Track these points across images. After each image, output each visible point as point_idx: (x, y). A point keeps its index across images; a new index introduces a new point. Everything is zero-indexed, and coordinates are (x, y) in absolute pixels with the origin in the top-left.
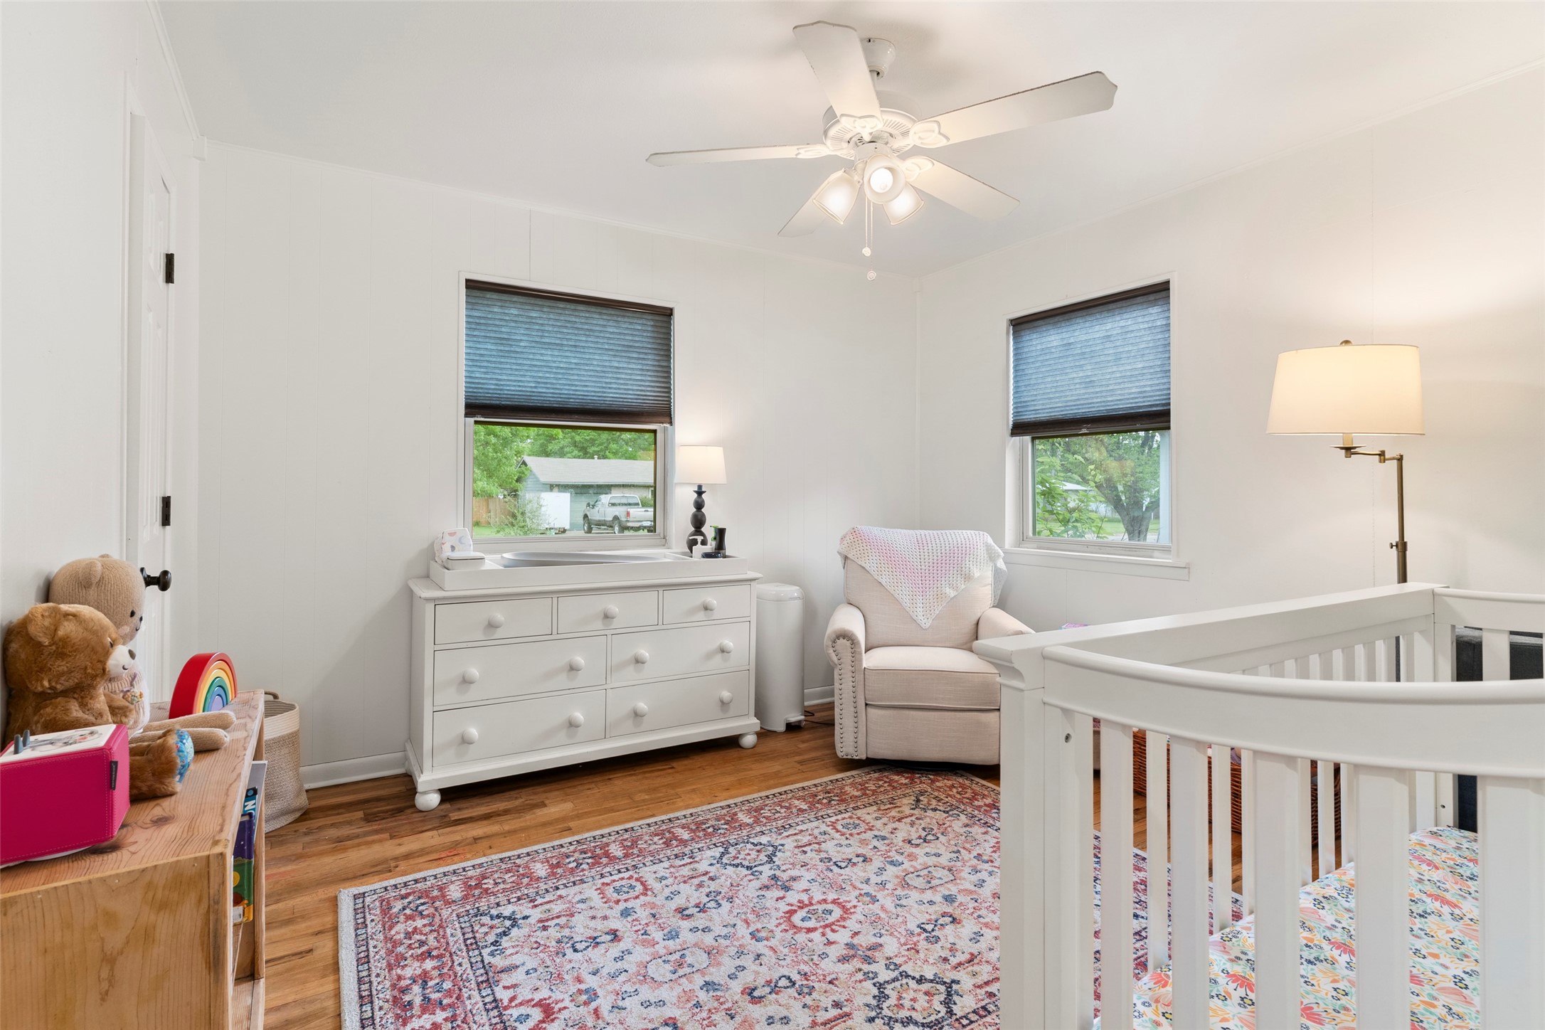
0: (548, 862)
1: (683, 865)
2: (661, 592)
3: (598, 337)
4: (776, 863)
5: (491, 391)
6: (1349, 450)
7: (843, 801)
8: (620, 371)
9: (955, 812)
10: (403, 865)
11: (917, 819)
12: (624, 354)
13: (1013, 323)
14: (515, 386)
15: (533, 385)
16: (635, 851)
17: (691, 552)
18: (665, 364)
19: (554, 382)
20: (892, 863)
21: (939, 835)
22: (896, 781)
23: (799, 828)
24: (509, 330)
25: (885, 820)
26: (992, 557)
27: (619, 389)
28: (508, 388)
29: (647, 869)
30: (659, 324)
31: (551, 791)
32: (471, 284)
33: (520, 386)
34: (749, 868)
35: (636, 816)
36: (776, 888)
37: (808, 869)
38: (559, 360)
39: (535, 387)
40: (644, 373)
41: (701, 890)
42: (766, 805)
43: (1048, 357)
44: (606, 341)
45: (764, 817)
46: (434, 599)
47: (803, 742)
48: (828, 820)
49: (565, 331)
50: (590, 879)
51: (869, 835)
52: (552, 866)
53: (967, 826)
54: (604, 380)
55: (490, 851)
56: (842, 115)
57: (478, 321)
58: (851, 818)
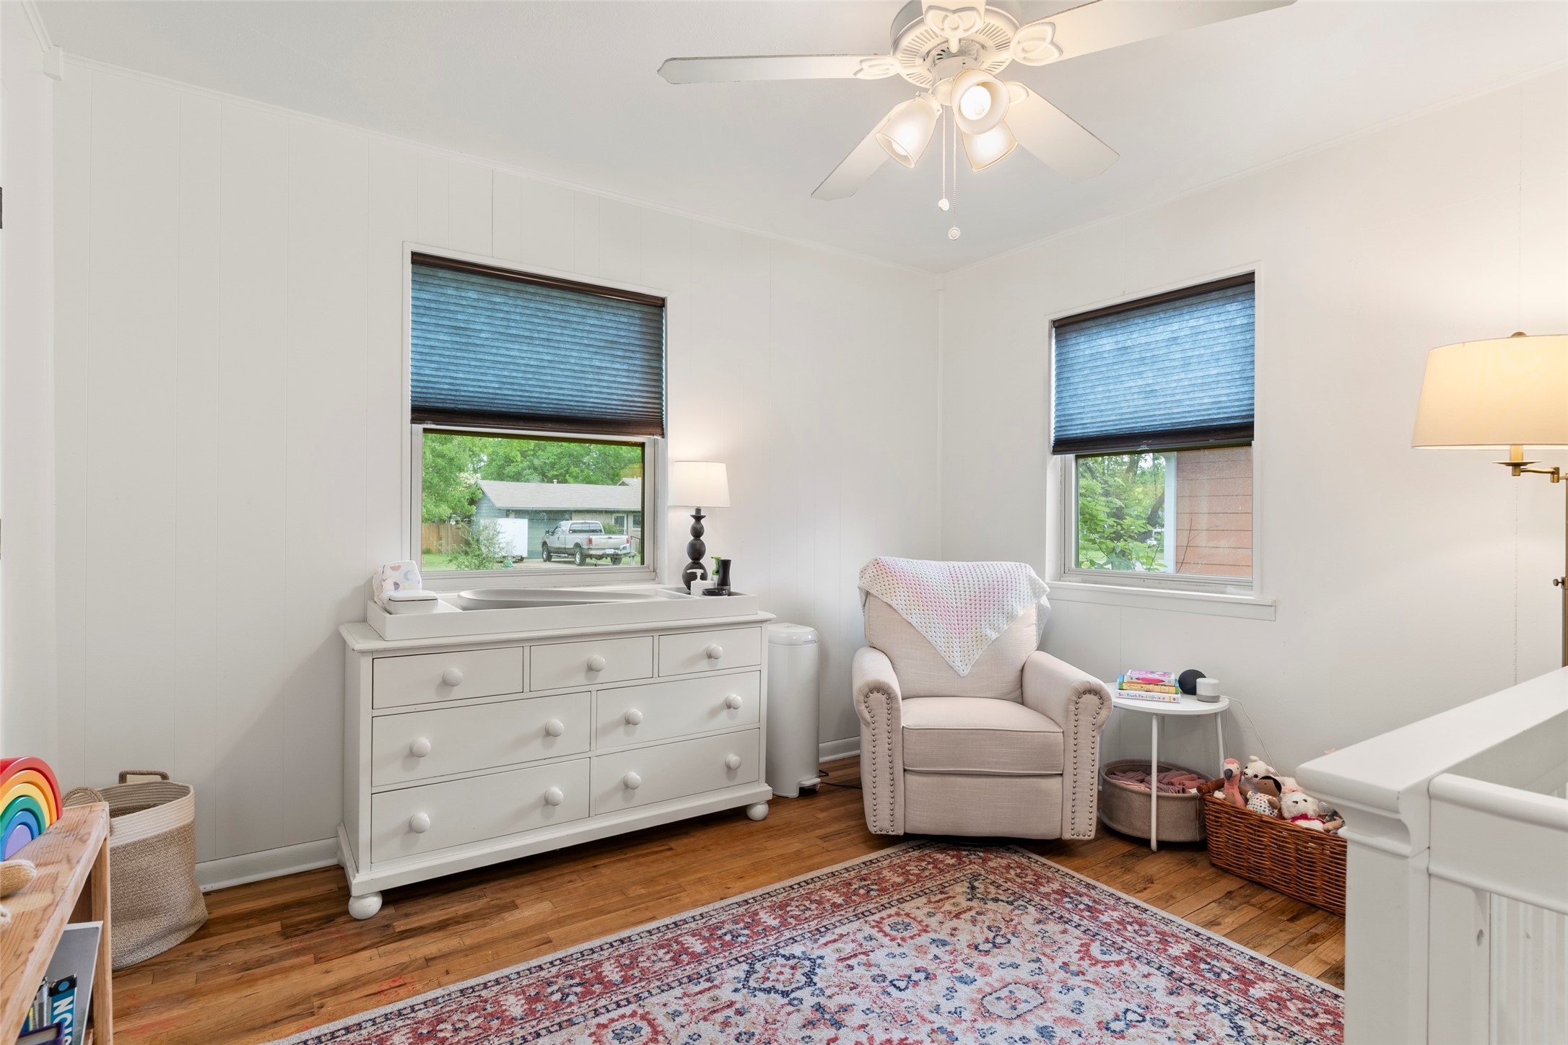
0: (524, 993)
1: (700, 992)
2: (656, 638)
3: (575, 330)
4: (819, 985)
5: (444, 392)
6: (1517, 467)
7: (883, 890)
8: (603, 371)
9: (1020, 902)
10: (331, 1004)
11: (978, 913)
12: (606, 351)
13: (1056, 325)
14: (473, 386)
15: (497, 386)
16: (636, 973)
17: (689, 587)
18: (656, 364)
19: (523, 382)
20: (962, 980)
21: (1009, 936)
22: (942, 862)
23: (838, 931)
24: (466, 318)
25: (939, 917)
26: (1036, 592)
27: (601, 393)
28: (465, 388)
29: (654, 1000)
30: (650, 317)
31: (522, 886)
32: (418, 258)
33: (480, 387)
34: (785, 994)
35: (632, 919)
36: (824, 1024)
37: (859, 994)
38: (529, 355)
39: (499, 388)
40: (631, 374)
41: (728, 1030)
42: (792, 899)
43: (1098, 364)
44: (585, 335)
45: (792, 917)
46: (372, 652)
47: (822, 810)
48: (871, 918)
49: (536, 320)
50: (581, 1019)
51: (925, 939)
52: (532, 1000)
53: (1039, 922)
54: (583, 382)
55: (446, 978)
56: (931, 8)
57: (427, 305)
58: (898, 914)
